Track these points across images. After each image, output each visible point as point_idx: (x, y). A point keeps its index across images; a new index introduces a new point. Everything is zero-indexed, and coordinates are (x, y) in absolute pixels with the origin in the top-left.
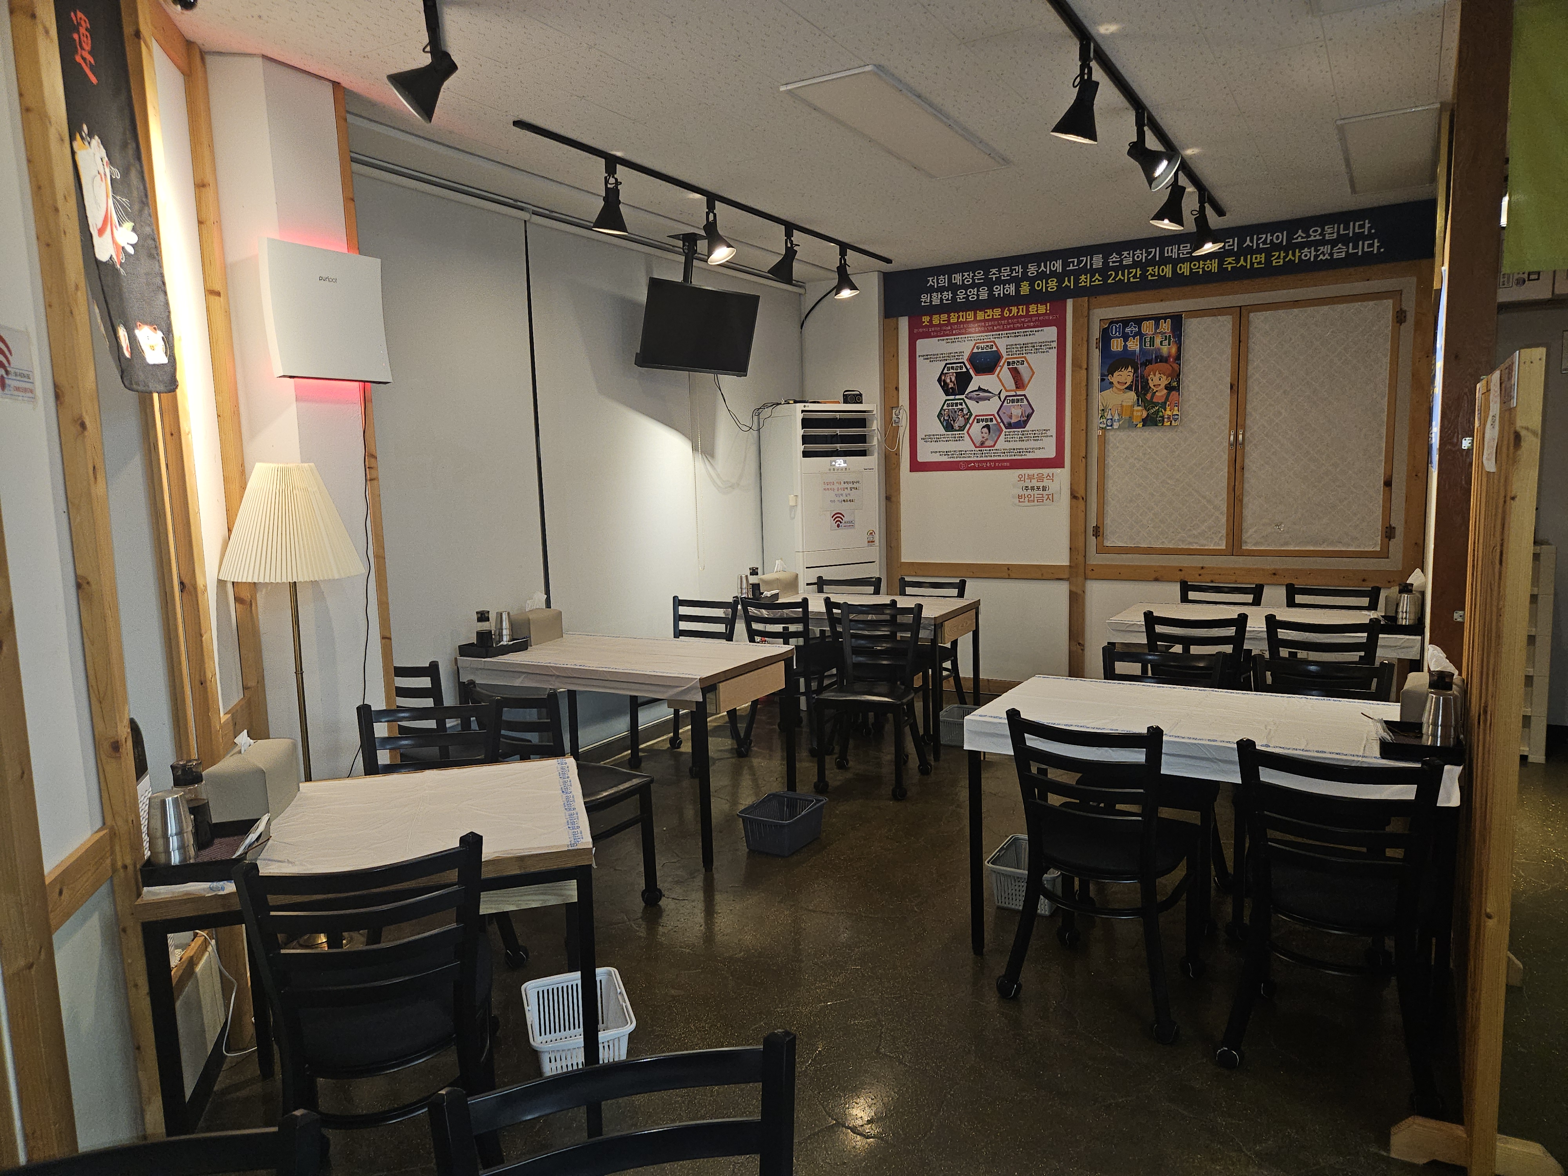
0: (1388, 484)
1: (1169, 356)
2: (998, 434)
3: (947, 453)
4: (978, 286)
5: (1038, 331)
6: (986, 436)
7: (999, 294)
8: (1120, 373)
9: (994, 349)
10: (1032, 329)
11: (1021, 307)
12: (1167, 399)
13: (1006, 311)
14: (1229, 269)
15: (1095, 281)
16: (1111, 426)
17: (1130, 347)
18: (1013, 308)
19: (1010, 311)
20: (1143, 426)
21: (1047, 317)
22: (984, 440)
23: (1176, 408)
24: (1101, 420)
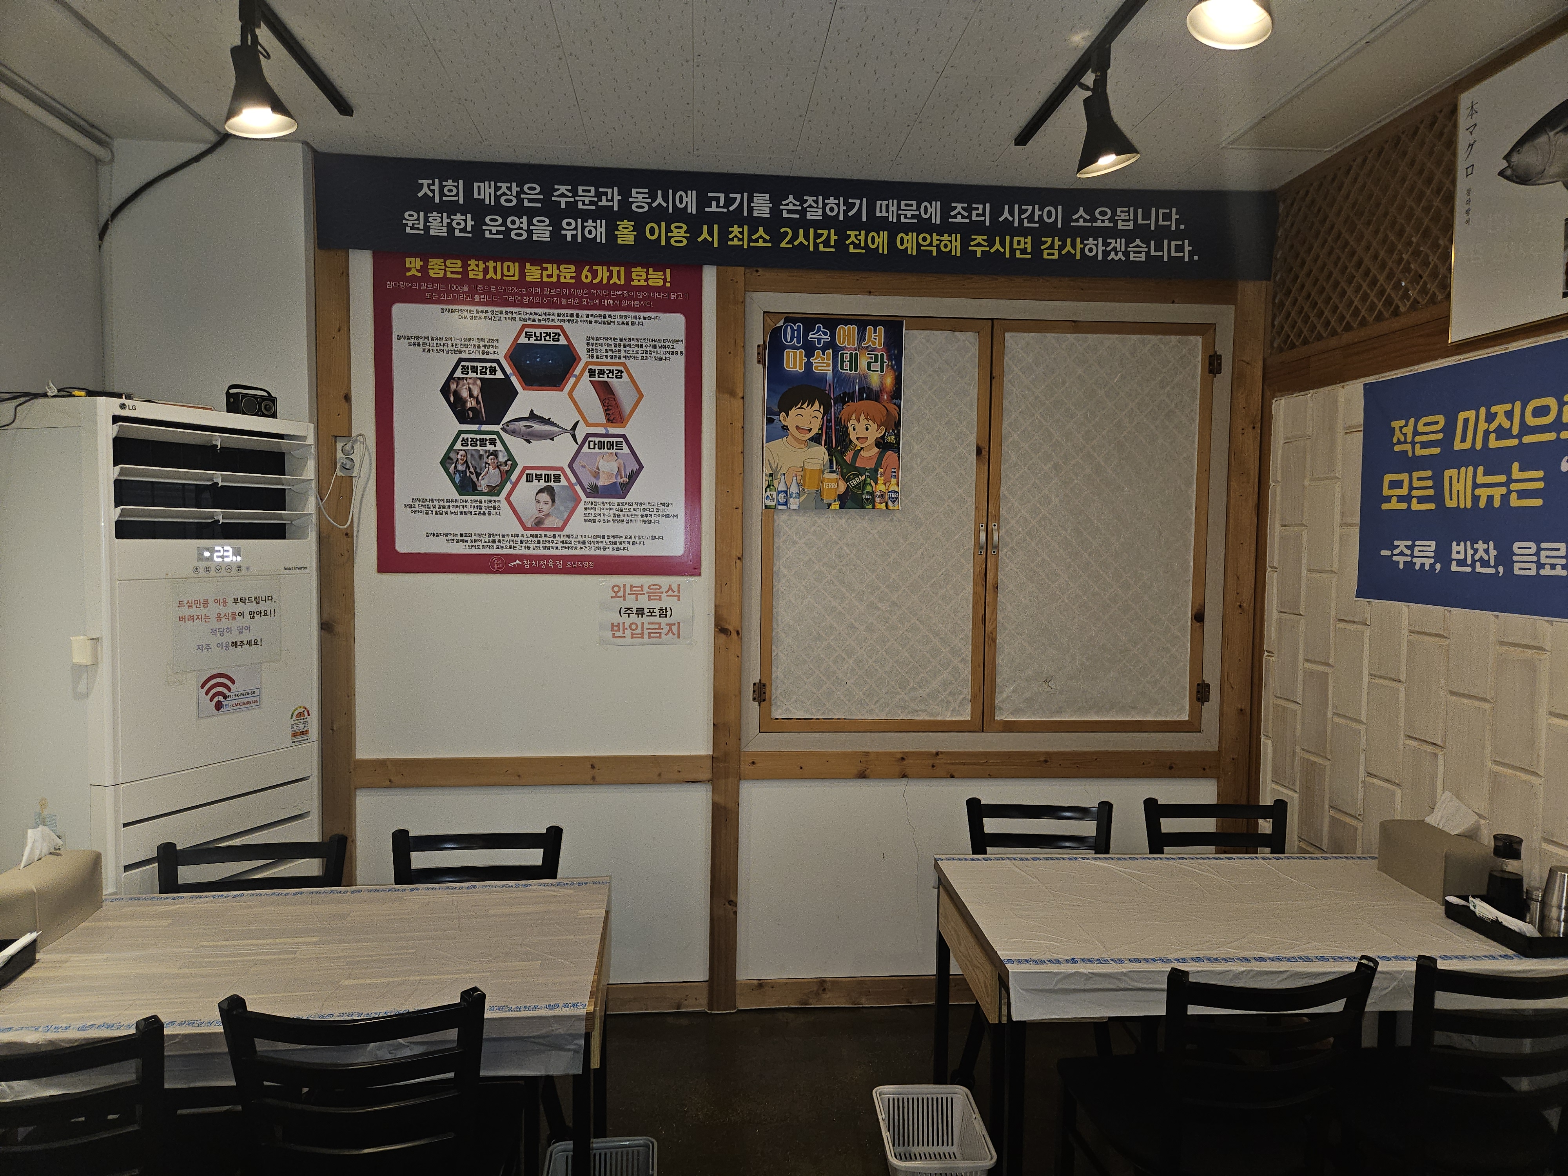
0: (1199, 617)
1: (882, 390)
2: (571, 505)
3: (463, 538)
4: (531, 213)
5: (649, 318)
6: (546, 508)
7: (574, 237)
8: (800, 411)
9: (563, 341)
10: (637, 314)
11: (615, 269)
12: (879, 464)
13: (585, 272)
14: (979, 255)
15: (757, 241)
16: (786, 504)
17: (817, 367)
18: (599, 268)
19: (595, 274)
20: (841, 507)
21: (666, 295)
22: (541, 515)
23: (894, 481)
24: (768, 493)
